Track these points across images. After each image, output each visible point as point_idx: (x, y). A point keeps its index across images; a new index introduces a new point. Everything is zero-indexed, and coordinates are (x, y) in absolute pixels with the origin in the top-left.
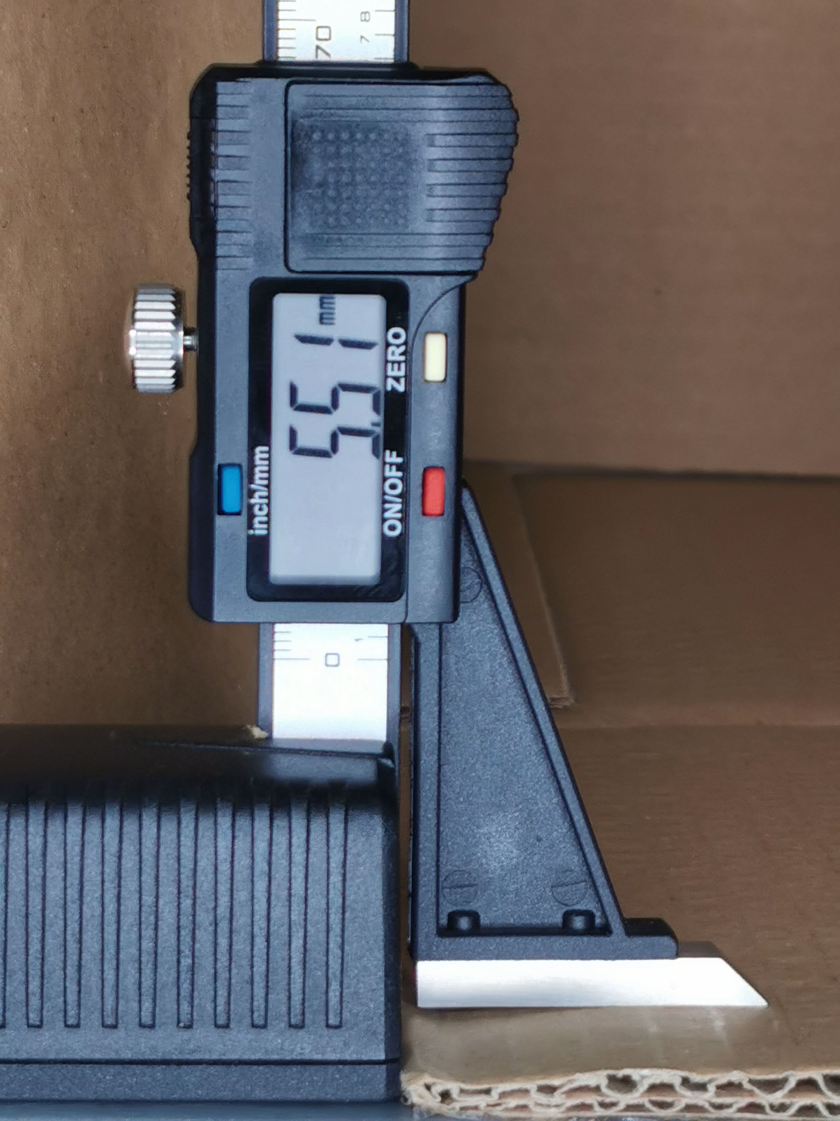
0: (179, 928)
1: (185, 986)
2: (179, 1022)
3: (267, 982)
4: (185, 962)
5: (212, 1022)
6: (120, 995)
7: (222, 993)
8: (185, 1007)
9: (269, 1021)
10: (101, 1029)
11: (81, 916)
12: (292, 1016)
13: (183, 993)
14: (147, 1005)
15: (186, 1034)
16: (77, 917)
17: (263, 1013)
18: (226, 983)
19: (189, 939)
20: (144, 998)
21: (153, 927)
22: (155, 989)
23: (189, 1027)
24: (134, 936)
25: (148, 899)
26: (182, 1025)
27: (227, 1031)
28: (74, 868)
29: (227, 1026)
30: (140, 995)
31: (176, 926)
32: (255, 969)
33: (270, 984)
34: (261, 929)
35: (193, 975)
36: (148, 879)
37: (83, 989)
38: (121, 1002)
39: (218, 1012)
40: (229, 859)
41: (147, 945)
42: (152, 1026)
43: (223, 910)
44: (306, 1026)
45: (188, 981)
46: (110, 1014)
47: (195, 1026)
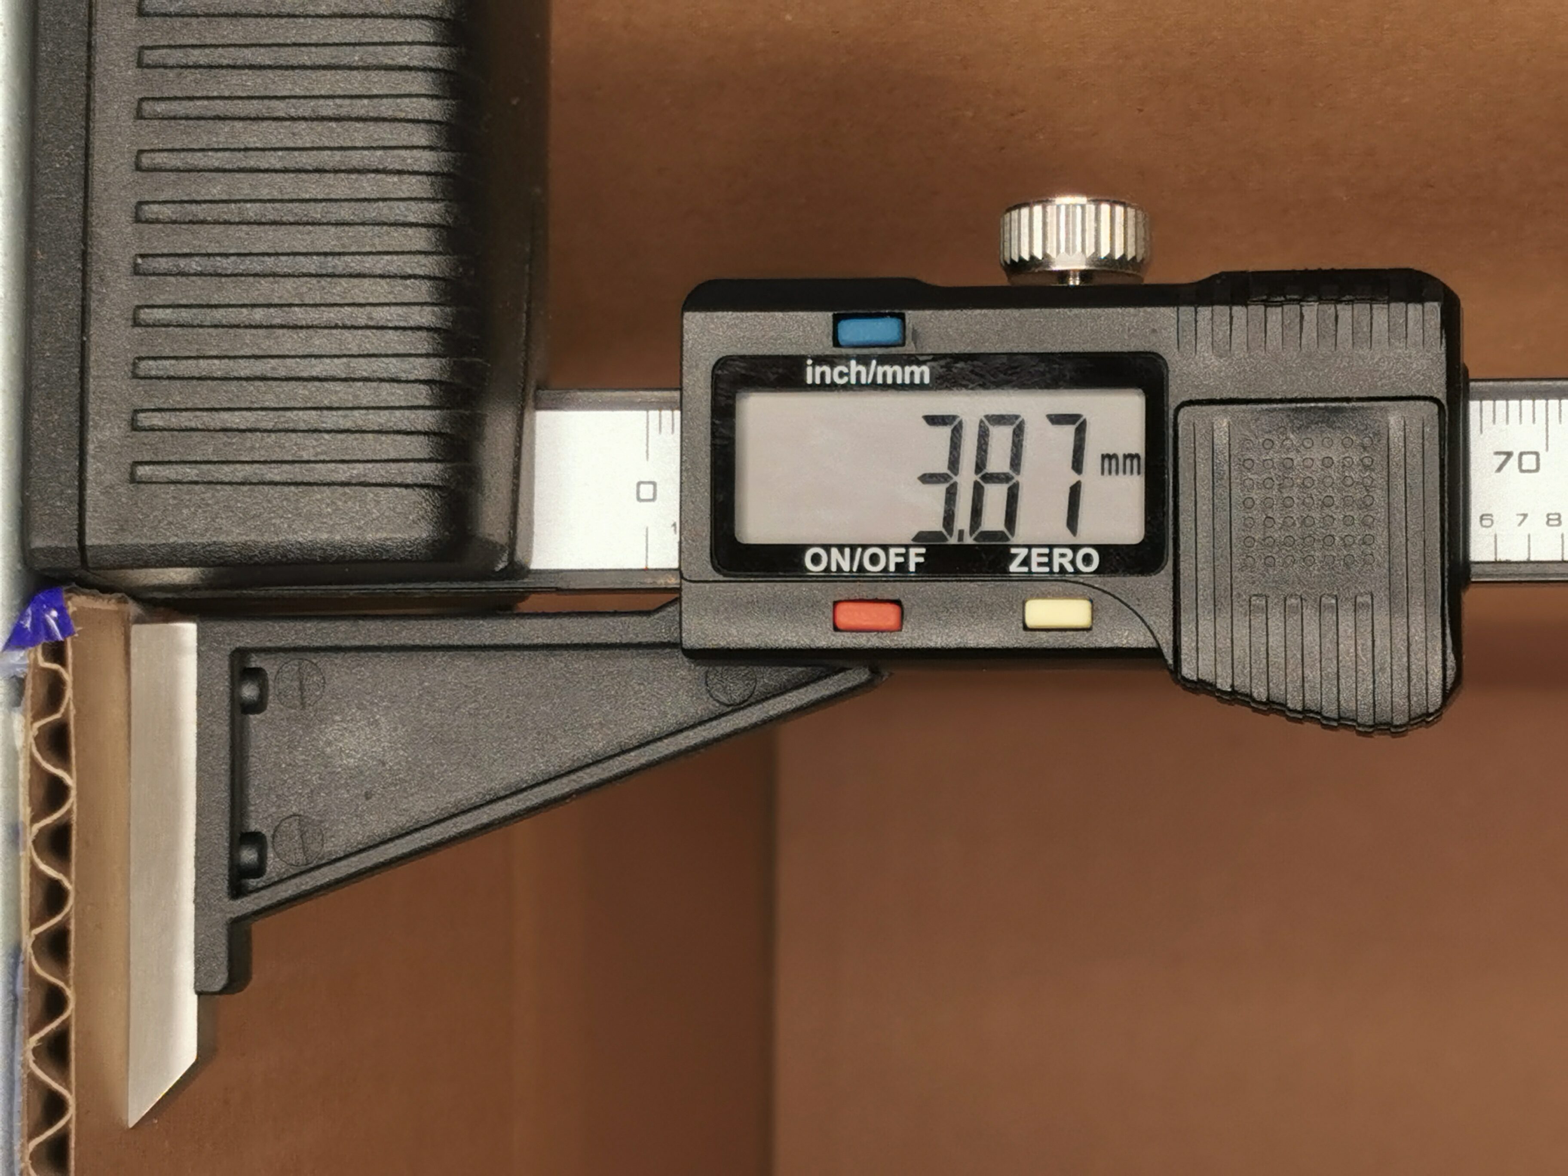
0: (277, 254)
1: (194, 265)
2: (142, 256)
3: (200, 379)
4: (227, 265)
5: (143, 303)
6: (182, 174)
7: (185, 315)
8: (163, 264)
9: (142, 382)
10: (135, 148)
11: (292, 119)
12: (149, 414)
13: (182, 263)
14: (167, 212)
15: (125, 266)
16: (293, 112)
17: (153, 373)
18: (196, 322)
19: (259, 268)
20: (178, 207)
21: (278, 219)
22: (191, 222)
23: (136, 271)
24: (265, 193)
25: (316, 212)
26: (139, 261)
27: (130, 323)
28: (362, 107)
29: (136, 323)
30: (182, 202)
31: (280, 251)
32: (216, 362)
33: (195, 382)
34: (273, 369)
35: (211, 275)
36: (345, 212)
37: (191, 122)
38: (173, 176)
39: (155, 310)
40: (371, 323)
41: (252, 211)
42: (138, 220)
43: (300, 315)
44: (134, 433)
45: (199, 269)
46: (156, 162)
47: (138, 277)
